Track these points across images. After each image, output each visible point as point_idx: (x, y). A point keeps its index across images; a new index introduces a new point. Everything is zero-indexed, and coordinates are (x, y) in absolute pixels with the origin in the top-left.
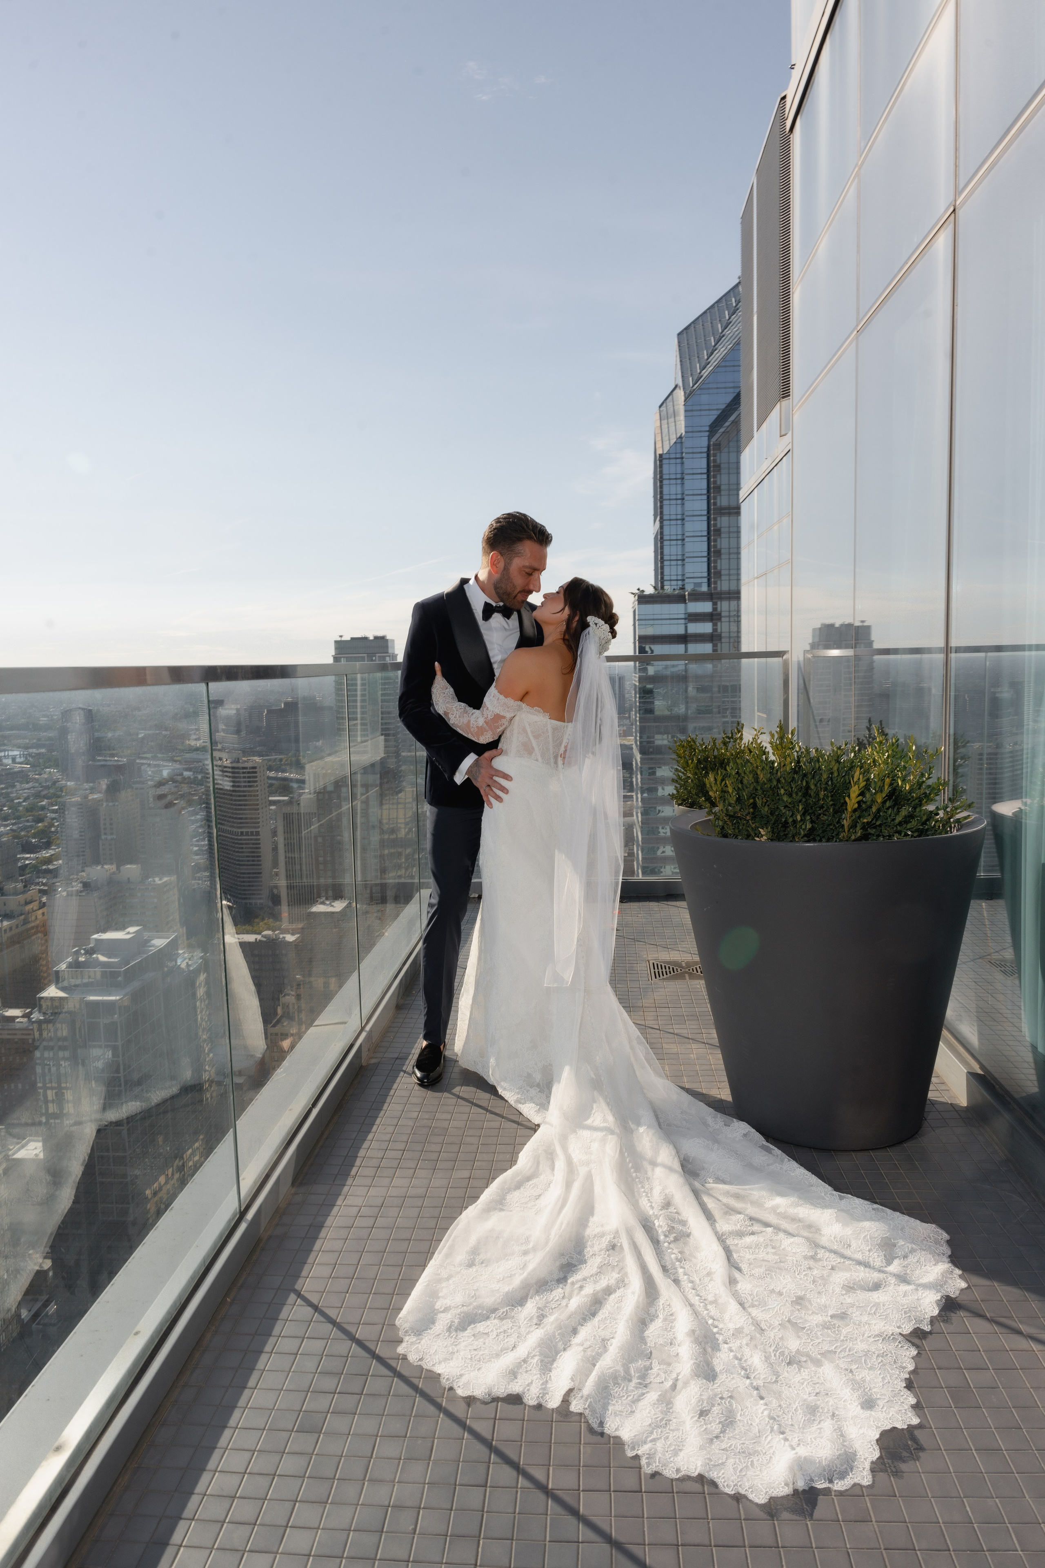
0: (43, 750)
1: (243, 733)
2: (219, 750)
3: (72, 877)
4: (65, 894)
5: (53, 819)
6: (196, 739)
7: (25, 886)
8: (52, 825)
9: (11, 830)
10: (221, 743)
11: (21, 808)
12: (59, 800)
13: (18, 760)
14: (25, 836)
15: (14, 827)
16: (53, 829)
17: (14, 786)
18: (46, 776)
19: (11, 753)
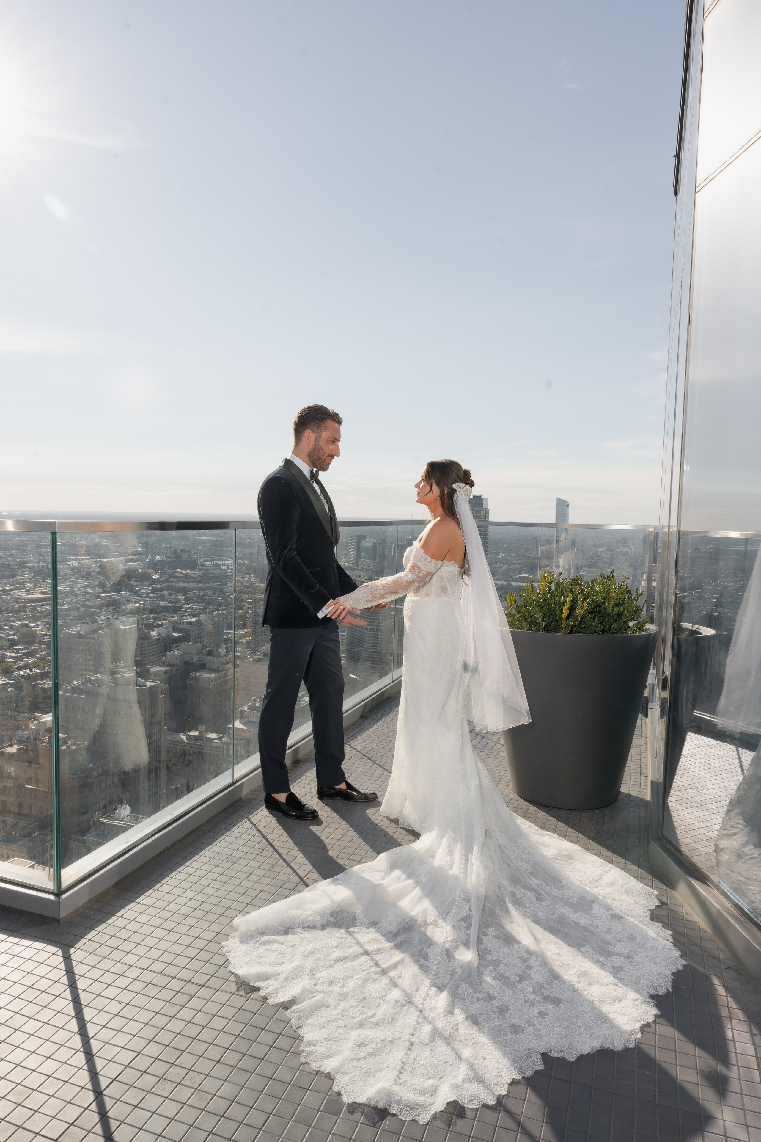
0: (246, 562)
1: (377, 560)
2: (359, 570)
3: (256, 649)
4: (251, 659)
5: (248, 608)
6: (345, 562)
7: (227, 652)
8: (248, 613)
9: (222, 613)
10: (361, 565)
11: (229, 599)
12: (253, 596)
13: (230, 567)
14: (230, 618)
15: (224, 612)
16: (248, 615)
17: (226, 584)
18: (246, 579)
19: (226, 562)
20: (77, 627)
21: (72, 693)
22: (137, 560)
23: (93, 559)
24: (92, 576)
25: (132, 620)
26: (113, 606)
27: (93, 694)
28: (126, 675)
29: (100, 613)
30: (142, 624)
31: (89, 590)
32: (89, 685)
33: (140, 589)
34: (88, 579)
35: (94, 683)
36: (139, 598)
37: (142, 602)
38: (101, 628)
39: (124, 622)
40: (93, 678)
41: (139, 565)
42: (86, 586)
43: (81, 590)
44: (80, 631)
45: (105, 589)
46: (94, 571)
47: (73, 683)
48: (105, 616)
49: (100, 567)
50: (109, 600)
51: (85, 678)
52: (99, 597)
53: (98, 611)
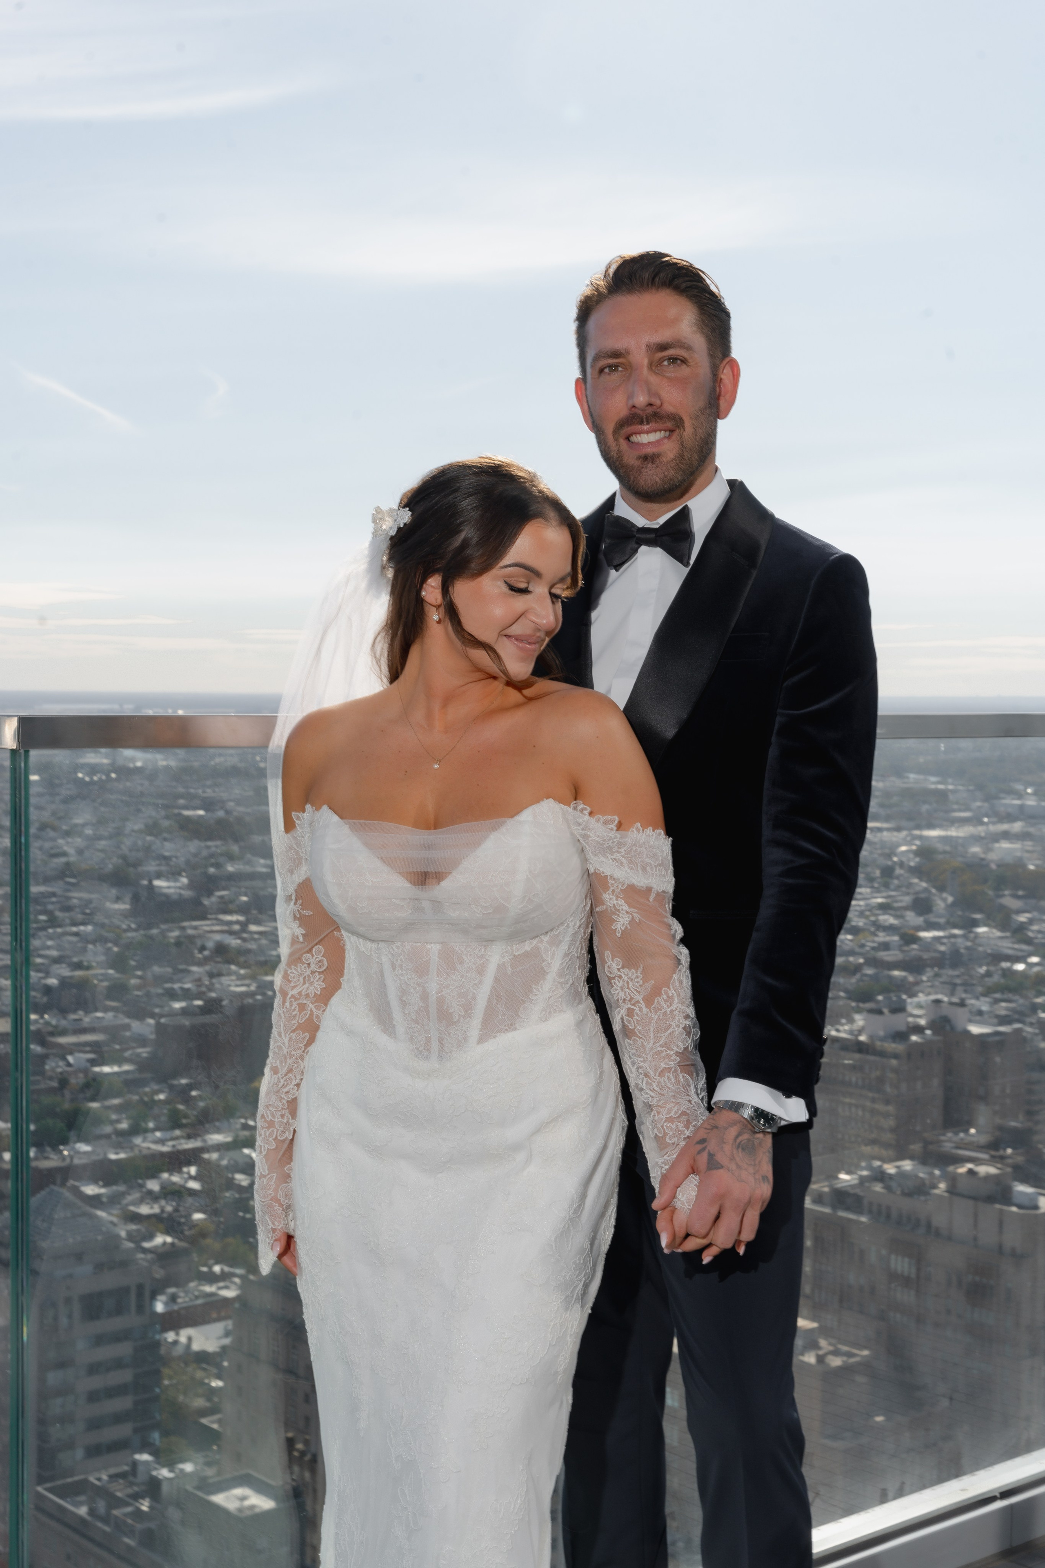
20: (851, 1021)
21: (834, 1207)
22: (1022, 836)
23: (898, 829)
24: (897, 878)
25: (1007, 1009)
26: (954, 966)
27: (888, 1216)
28: (984, 1170)
29: (917, 983)
30: (1031, 1024)
31: (888, 919)
32: (878, 1188)
33: (1031, 921)
34: (886, 886)
35: (893, 1184)
36: (1024, 947)
37: (1035, 959)
38: (919, 1030)
39: (980, 1013)
40: (890, 1169)
41: (1028, 851)
42: (884, 908)
43: (867, 917)
44: (860, 1032)
45: (932, 918)
46: (901, 864)
47: (837, 1178)
48: (929, 994)
49: (919, 853)
50: (942, 948)
51: (869, 1168)
52: (915, 939)
53: (911, 979)
